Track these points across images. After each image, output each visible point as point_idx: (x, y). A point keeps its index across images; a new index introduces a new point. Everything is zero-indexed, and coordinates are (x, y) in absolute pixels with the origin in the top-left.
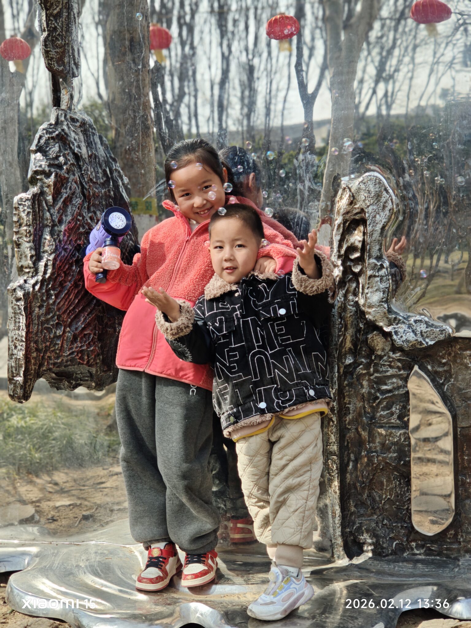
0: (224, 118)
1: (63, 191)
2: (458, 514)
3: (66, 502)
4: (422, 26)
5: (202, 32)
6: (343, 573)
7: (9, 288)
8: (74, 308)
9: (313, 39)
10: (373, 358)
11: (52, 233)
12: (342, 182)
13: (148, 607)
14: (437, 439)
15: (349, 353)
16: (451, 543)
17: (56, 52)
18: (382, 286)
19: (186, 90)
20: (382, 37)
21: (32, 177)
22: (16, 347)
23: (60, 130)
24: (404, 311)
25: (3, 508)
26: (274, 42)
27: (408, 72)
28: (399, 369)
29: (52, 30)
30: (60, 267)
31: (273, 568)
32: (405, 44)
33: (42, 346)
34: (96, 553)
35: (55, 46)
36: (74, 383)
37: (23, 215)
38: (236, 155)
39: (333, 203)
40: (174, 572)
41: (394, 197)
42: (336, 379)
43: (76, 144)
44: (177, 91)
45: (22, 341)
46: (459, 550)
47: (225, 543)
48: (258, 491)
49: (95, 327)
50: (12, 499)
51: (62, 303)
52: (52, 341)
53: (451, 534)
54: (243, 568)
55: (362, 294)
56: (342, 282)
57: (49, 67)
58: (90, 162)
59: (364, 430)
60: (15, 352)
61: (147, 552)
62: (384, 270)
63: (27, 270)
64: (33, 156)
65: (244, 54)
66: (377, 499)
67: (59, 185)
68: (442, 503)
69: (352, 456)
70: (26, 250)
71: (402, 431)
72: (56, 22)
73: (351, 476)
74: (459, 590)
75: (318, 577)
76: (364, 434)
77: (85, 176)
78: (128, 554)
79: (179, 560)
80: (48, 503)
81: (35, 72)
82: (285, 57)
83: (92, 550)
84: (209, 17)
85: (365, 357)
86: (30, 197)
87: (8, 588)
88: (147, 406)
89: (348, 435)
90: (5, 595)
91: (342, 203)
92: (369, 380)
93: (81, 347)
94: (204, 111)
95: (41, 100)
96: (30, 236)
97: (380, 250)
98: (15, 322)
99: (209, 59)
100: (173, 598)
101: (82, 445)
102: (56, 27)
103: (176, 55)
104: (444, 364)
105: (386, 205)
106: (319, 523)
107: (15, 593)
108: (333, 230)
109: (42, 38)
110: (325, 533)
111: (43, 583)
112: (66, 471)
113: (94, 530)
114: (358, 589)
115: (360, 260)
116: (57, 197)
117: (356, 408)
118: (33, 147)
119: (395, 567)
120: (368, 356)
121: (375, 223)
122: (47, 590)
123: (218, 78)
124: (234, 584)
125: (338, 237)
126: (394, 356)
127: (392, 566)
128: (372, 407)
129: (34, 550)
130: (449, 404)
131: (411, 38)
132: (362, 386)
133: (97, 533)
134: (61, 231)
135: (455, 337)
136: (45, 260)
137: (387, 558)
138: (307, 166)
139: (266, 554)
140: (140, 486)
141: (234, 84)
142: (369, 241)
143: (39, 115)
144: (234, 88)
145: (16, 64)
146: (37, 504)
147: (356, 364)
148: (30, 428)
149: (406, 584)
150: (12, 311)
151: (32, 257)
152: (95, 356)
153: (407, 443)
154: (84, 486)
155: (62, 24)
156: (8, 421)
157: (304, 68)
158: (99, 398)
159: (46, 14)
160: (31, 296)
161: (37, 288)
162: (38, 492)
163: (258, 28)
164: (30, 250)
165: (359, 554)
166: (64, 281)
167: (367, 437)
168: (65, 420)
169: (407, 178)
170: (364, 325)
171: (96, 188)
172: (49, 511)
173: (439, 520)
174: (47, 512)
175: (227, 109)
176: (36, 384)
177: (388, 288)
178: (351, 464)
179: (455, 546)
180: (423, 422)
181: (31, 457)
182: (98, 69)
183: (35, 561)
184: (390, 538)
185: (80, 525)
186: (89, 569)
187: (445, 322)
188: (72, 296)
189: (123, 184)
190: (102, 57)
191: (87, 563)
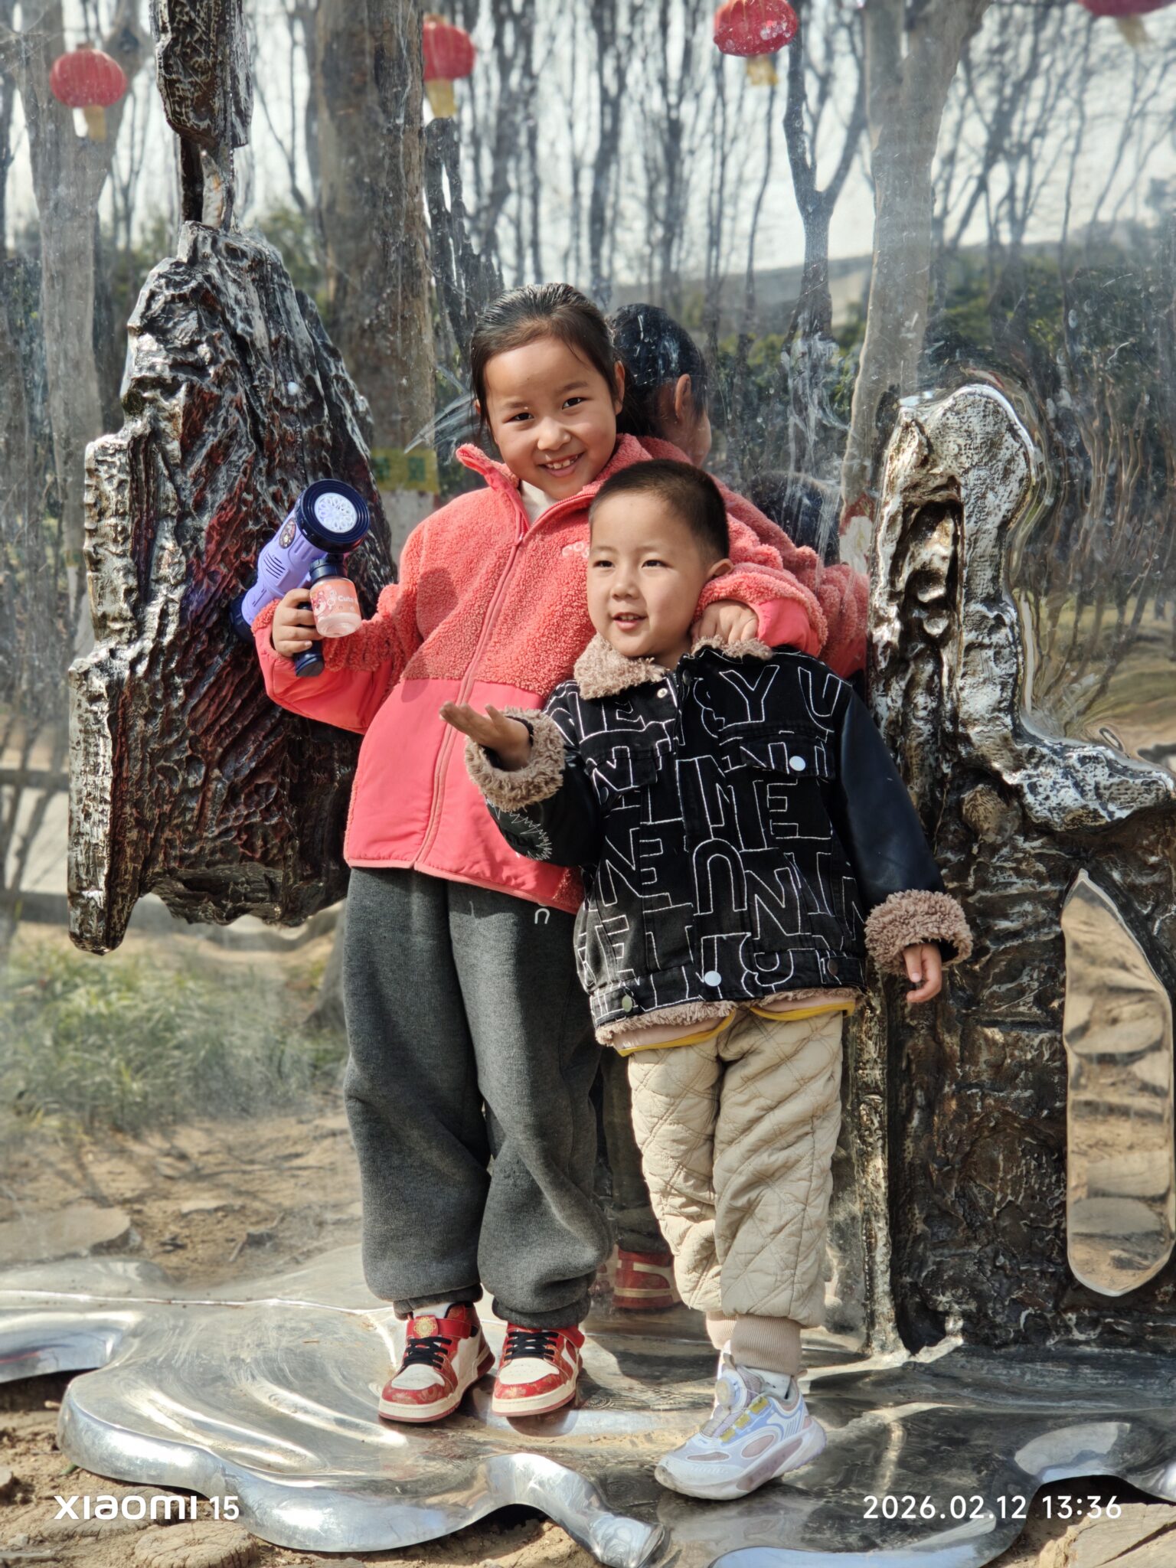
0: (605, 251)
1: (208, 429)
3: (206, 1201)
4: (1105, 22)
5: (552, 37)
6: (893, 1387)
7: (71, 668)
8: (232, 720)
9: (830, 54)
10: (975, 850)
11: (178, 535)
12: (903, 410)
13: (409, 1462)
14: (1134, 1057)
16: (1166, 1316)
17: (194, 84)
18: (1000, 670)
19: (512, 181)
20: (1001, 49)
21: (131, 395)
22: (88, 816)
23: (200, 277)
24: (1053, 734)
25: (52, 1215)
26: (732, 63)
27: (1067, 138)
28: (1040, 878)
29: (182, 30)
30: (198, 617)
31: (723, 1372)
32: (1060, 68)
33: (151, 814)
34: (280, 1327)
35: (191, 70)
36: (230, 905)
37: (109, 488)
39: (878, 461)
40: (473, 1376)
41: (1031, 449)
43: (239, 313)
44: (487, 184)
45: (103, 801)
47: (602, 1310)
48: (686, 1179)
49: (283, 769)
50: (73, 1193)
51: (202, 708)
52: (176, 801)
53: (1166, 1294)
54: (645, 1371)
55: (949, 690)
56: (900, 659)
57: (176, 122)
58: (275, 358)
59: (949, 1031)
60: (86, 827)
61: (404, 1326)
62: (1005, 631)
63: (117, 626)
64: (133, 342)
65: (657, 92)
66: (982, 1202)
67: (197, 416)
68: (1144, 1217)
69: (920, 1096)
70: (114, 575)
71: (1045, 1035)
72: (193, 8)
73: (916, 1145)
75: (832, 1395)
76: (951, 1042)
77: (262, 394)
78: (359, 1332)
80: (163, 1203)
81: (138, 136)
82: (759, 100)
83: (271, 1322)
85: (956, 848)
86: (125, 443)
87: (64, 1413)
88: (426, 956)
89: (910, 1043)
90: (56, 1430)
91: (901, 462)
93: (248, 817)
94: (556, 235)
95: (153, 207)
96: (125, 540)
97: (995, 579)
98: (87, 754)
99: (570, 103)
100: (470, 1441)
101: (247, 1061)
102: (192, 21)
103: (488, 95)
104: (1154, 868)
105: (1012, 467)
106: (835, 1262)
107: (81, 1425)
108: (876, 530)
109: (158, 48)
110: (850, 1288)
111: (150, 1400)
112: (207, 1125)
113: (278, 1272)
114: (930, 1428)
115: (946, 605)
116: (193, 444)
118: (135, 321)
119: (1023, 1374)
120: (963, 847)
121: (983, 513)
122: (159, 1418)
123: (591, 153)
124: (621, 1408)
125: (891, 549)
126: (1027, 845)
127: (1018, 1372)
128: (971, 974)
129: (128, 1318)
130: (1165, 968)
131: (1074, 50)
133: (286, 1277)
134: (200, 530)
136: (161, 599)
137: (1003, 1351)
138: (814, 368)
139: (703, 1336)
141: (630, 166)
142: (967, 558)
143: (146, 245)
144: (630, 179)
145: (89, 117)
146: (137, 1207)
148: (119, 1018)
149: (1051, 1417)
150: (80, 726)
151: (129, 592)
152: (282, 840)
153: (1057, 1064)
154: (252, 1162)
155: (208, 14)
156: (67, 1000)
157: (807, 127)
158: (292, 945)
160: (125, 690)
161: (141, 669)
162: (138, 1176)
163: (692, 26)
164: (125, 575)
165: (933, 1341)
166: (209, 653)
167: (957, 1048)
168: (204, 1000)
169: (1066, 399)
170: (953, 768)
171: (289, 424)
172: (166, 1224)
173: (1138, 1259)
174: (160, 1226)
175: (612, 230)
176: (136, 910)
177: (1015, 676)
178: (916, 1115)
179: (1174, 1324)
180: (1097, 1014)
181: (122, 1091)
182: (294, 130)
183: (131, 1345)
184: (1013, 1301)
185: (240, 1260)
186: (263, 1367)
187: (1158, 764)
188: (226, 692)
189: (355, 413)
190: (302, 99)
191: (259, 1353)
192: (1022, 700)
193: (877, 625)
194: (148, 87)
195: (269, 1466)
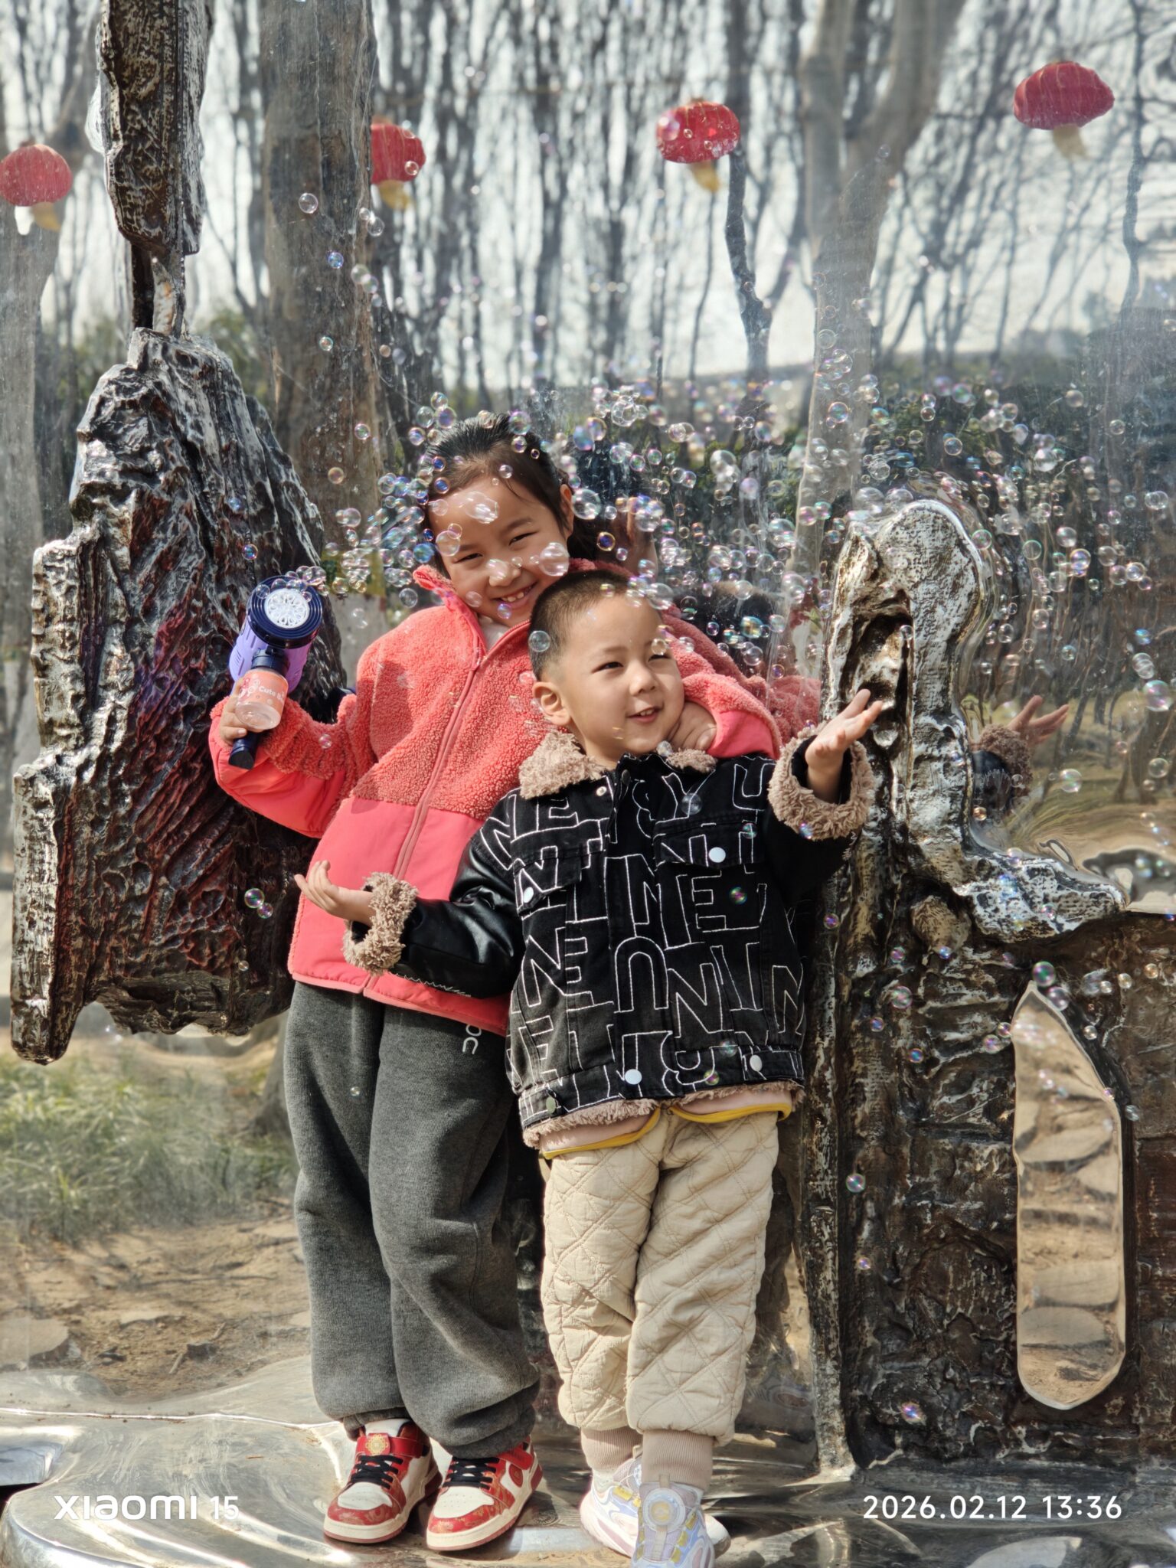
0: (548, 355)
1: (157, 535)
2: (1133, 1356)
3: (147, 1311)
4: (1040, 134)
5: (494, 140)
6: (844, 1502)
7: (16, 775)
8: (180, 828)
9: (768, 161)
10: (925, 961)
11: (127, 641)
12: (852, 524)
14: (1081, 1163)
15: (864, 949)
16: (1116, 1429)
17: (145, 192)
18: (952, 781)
19: (454, 283)
20: (939, 158)
21: (80, 501)
22: (32, 923)
23: (150, 384)
24: (1001, 847)
26: (673, 169)
27: (1001, 249)
28: (990, 990)
29: (134, 137)
30: (147, 724)
32: (995, 180)
33: (97, 922)
34: (220, 1442)
35: (142, 177)
36: (175, 1014)
37: (57, 594)
39: (828, 571)
40: (421, 1494)
41: (980, 563)
42: (830, 1013)
43: (190, 420)
44: (430, 285)
45: (48, 908)
46: (1134, 1447)
47: (550, 1423)
49: (230, 876)
50: (9, 1304)
51: (149, 816)
52: (123, 908)
53: (1115, 1407)
55: (899, 801)
57: (126, 229)
58: (225, 465)
60: (30, 935)
61: (355, 1444)
62: (955, 743)
63: (64, 732)
64: (82, 449)
65: (599, 196)
66: (932, 1315)
67: (146, 522)
68: (1092, 1326)
69: (870, 1209)
70: (62, 681)
71: (994, 1147)
72: (145, 116)
73: (867, 1258)
74: (1134, 1546)
77: (212, 500)
78: (304, 1446)
79: (432, 1465)
80: (102, 1314)
81: (80, 234)
82: (700, 205)
83: (213, 1436)
84: (512, 106)
85: (905, 960)
86: (74, 549)
87: (2, 1530)
88: (362, 1079)
89: (860, 1154)
91: (853, 574)
92: (915, 1018)
93: (195, 925)
94: (498, 337)
95: (96, 305)
96: (73, 646)
97: (944, 692)
98: (32, 861)
99: (511, 206)
100: (417, 1560)
101: (190, 1168)
102: (144, 129)
103: (431, 194)
105: (961, 581)
107: (20, 1542)
108: (827, 642)
109: (109, 156)
112: (146, 1233)
113: (220, 1385)
114: (881, 1543)
115: (897, 716)
116: (142, 550)
117: (880, 1086)
118: (84, 426)
119: (973, 1488)
120: (913, 958)
121: (932, 627)
122: (100, 1536)
123: (533, 254)
125: (841, 661)
126: (976, 957)
127: (967, 1486)
128: (920, 1084)
129: (68, 1433)
130: (1113, 1080)
131: (1010, 160)
132: (897, 1032)
133: (225, 1391)
134: (150, 636)
135: (1130, 914)
136: (109, 706)
137: (953, 1464)
138: (765, 483)
141: (572, 269)
142: (917, 671)
143: (88, 340)
144: (572, 282)
145: (32, 214)
146: (75, 1317)
147: (880, 976)
148: (56, 1124)
149: (1001, 1532)
150: (25, 833)
151: (76, 698)
152: (230, 948)
153: (1007, 1175)
154: (194, 1272)
155: (160, 123)
157: (748, 235)
158: (236, 1052)
159: (121, 97)
160: (72, 796)
161: (88, 775)
162: (75, 1285)
163: (634, 131)
164: (73, 681)
165: (883, 1455)
166: (157, 760)
167: (907, 1159)
168: (143, 1105)
169: (1013, 515)
170: (903, 879)
171: (239, 530)
172: (105, 1335)
173: (1083, 1369)
174: (99, 1337)
175: (553, 331)
176: (80, 1018)
178: (867, 1227)
179: (1124, 1437)
180: (1042, 1121)
181: (61, 1197)
182: (236, 229)
183: (70, 1461)
184: (963, 1414)
185: (181, 1372)
186: (206, 1484)
187: (1105, 875)
188: (175, 798)
189: (306, 520)
190: (245, 198)
191: (201, 1468)
194: (91, 185)
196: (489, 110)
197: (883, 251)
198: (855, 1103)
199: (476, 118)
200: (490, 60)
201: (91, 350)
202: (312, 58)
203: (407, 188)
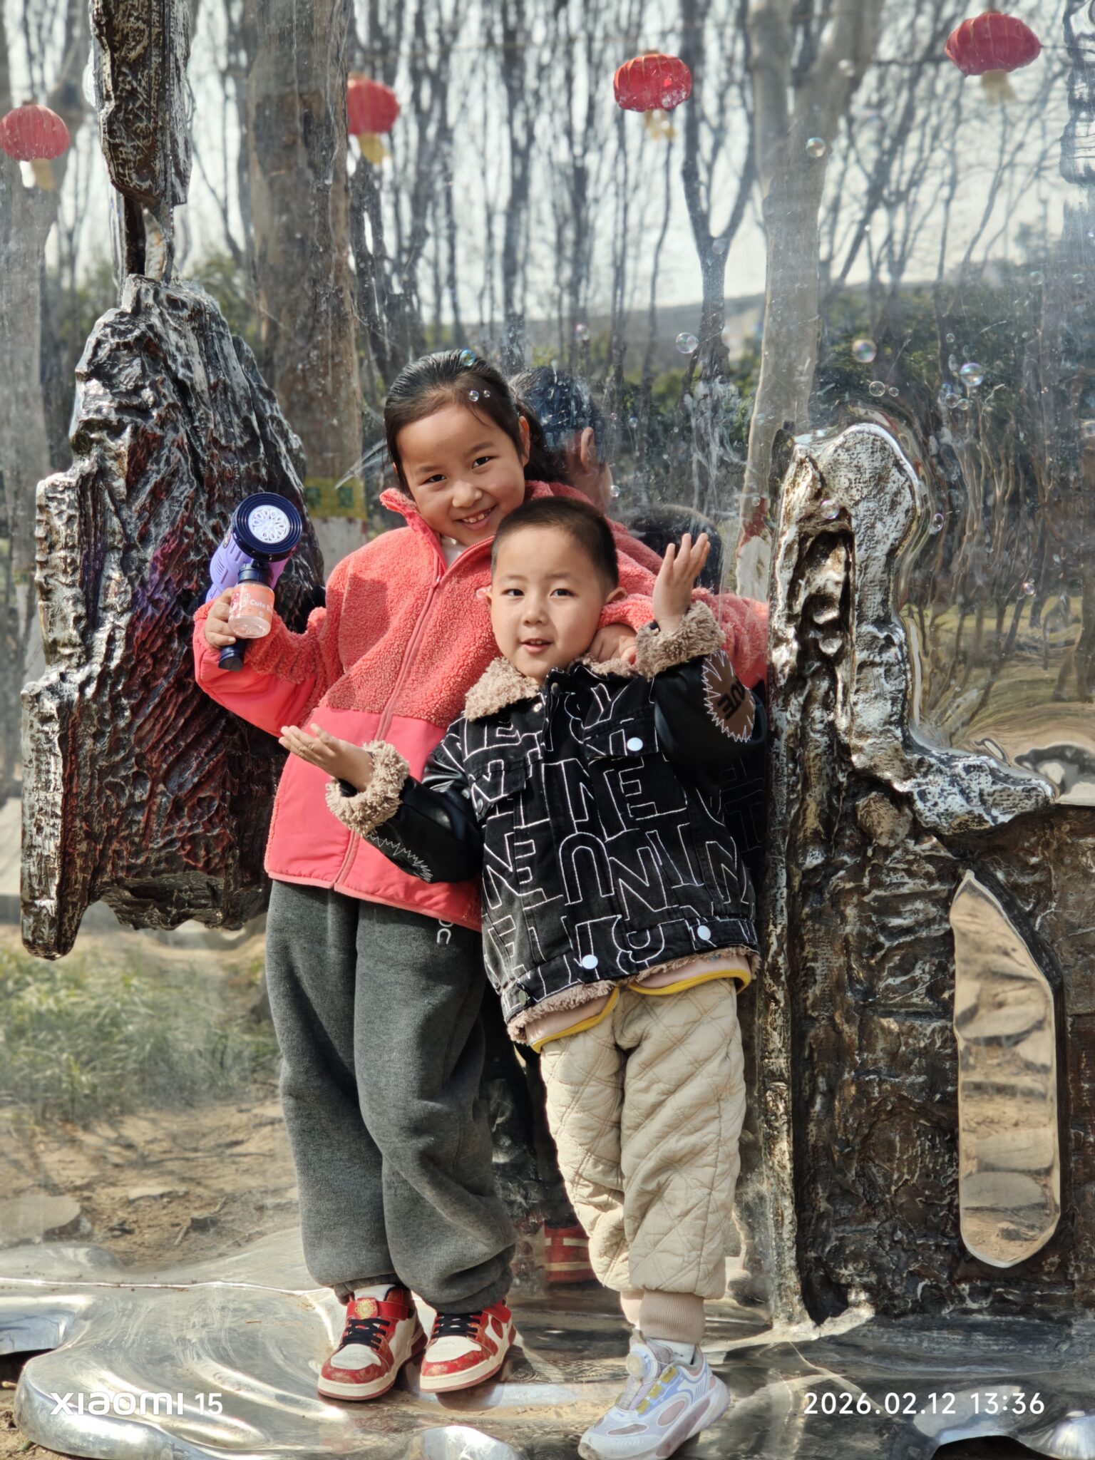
0: (518, 291)
1: (151, 467)
2: (1067, 1217)
3: (152, 1187)
4: (974, 80)
5: (465, 92)
7: (23, 692)
8: (175, 738)
9: (722, 110)
10: (870, 853)
11: (124, 566)
12: (797, 447)
13: (347, 1436)
14: (1017, 1039)
15: (813, 843)
16: (1053, 1285)
17: (136, 148)
18: (890, 686)
19: (429, 226)
20: (881, 104)
21: (79, 436)
22: (40, 829)
23: (143, 327)
24: (939, 745)
25: (5, 1203)
26: (632, 117)
27: (942, 184)
28: (930, 878)
29: (124, 97)
30: (144, 643)
31: (636, 1347)
32: (934, 120)
33: (100, 827)
34: (223, 1308)
35: (133, 134)
36: (174, 911)
37: (58, 523)
38: (551, 384)
39: (775, 493)
40: (408, 1354)
41: (916, 482)
42: (782, 903)
43: (180, 359)
44: (407, 230)
45: (54, 815)
46: (1070, 1302)
47: (527, 1286)
48: (595, 1165)
49: (224, 783)
50: (25, 1182)
51: (147, 727)
52: (124, 814)
53: (1052, 1264)
54: (568, 1344)
55: (844, 704)
56: (798, 678)
57: (120, 183)
58: (214, 400)
59: (848, 1021)
60: (38, 840)
61: (345, 1308)
62: (895, 650)
63: (67, 651)
64: (81, 388)
65: (564, 142)
66: (881, 1181)
67: (141, 455)
68: (1030, 1190)
69: (822, 1083)
70: (64, 604)
71: (937, 1024)
72: (135, 77)
73: (819, 1129)
74: (1071, 1394)
75: (742, 1364)
76: (850, 1031)
77: (202, 434)
78: (299, 1311)
79: (418, 1326)
80: (111, 1190)
81: (82, 185)
82: (657, 151)
83: (215, 1303)
84: (481, 60)
85: (853, 851)
86: (73, 481)
87: (20, 1393)
88: (338, 968)
89: (812, 1033)
90: (13, 1408)
91: (797, 494)
92: (861, 906)
93: (191, 828)
94: (471, 274)
95: (97, 250)
96: (74, 571)
97: (884, 603)
98: (39, 771)
99: (482, 154)
100: (405, 1415)
101: (190, 1055)
102: (134, 89)
103: (406, 144)
104: (1035, 868)
105: (899, 499)
106: (742, 1237)
107: (36, 1404)
108: (775, 558)
109: (103, 115)
110: (758, 1262)
111: (101, 1380)
112: (152, 1115)
113: (221, 1255)
115: (840, 626)
116: (137, 481)
117: (830, 969)
118: (82, 367)
119: (921, 1342)
120: (858, 850)
121: (873, 542)
123: (502, 199)
124: (547, 1381)
125: (788, 574)
126: (917, 848)
127: (916, 1340)
128: (867, 967)
129: (80, 1302)
130: (1046, 961)
131: (947, 105)
132: (844, 919)
133: (228, 1260)
134: (145, 561)
135: (1059, 806)
136: (108, 626)
137: (902, 1320)
138: (715, 409)
140: (326, 1154)
141: (539, 211)
142: (858, 583)
143: (90, 283)
144: (540, 222)
145: (36, 169)
146: (86, 1194)
147: (829, 868)
148: (68, 1014)
149: (947, 1382)
150: (32, 746)
151: (77, 620)
152: (224, 850)
153: (948, 1051)
154: (196, 1150)
155: (149, 83)
156: (19, 998)
157: (703, 176)
158: (230, 946)
159: (113, 60)
160: (75, 710)
161: (90, 691)
162: (86, 1164)
163: (595, 82)
164: (74, 604)
165: (837, 1312)
166: (153, 676)
167: (855, 1037)
168: (149, 996)
169: (947, 435)
170: (848, 777)
171: (228, 461)
172: (114, 1210)
173: (1023, 1230)
174: (109, 1212)
175: (523, 268)
176: (86, 916)
177: (904, 692)
178: (819, 1100)
179: (1061, 1292)
180: (984, 997)
181: (72, 1083)
182: (225, 180)
183: (82, 1328)
184: (911, 1273)
185: (185, 1244)
186: (208, 1347)
187: (1036, 771)
188: (170, 711)
189: (289, 450)
190: (234, 149)
191: (204, 1333)
192: (911, 711)
193: (776, 646)
194: (90, 141)
195: (214, 1441)
196: (460, 63)
197: (829, 191)
198: (806, 985)
199: (448, 71)
200: (461, 17)
201: (92, 292)
202: (291, 21)
203: (384, 139)
